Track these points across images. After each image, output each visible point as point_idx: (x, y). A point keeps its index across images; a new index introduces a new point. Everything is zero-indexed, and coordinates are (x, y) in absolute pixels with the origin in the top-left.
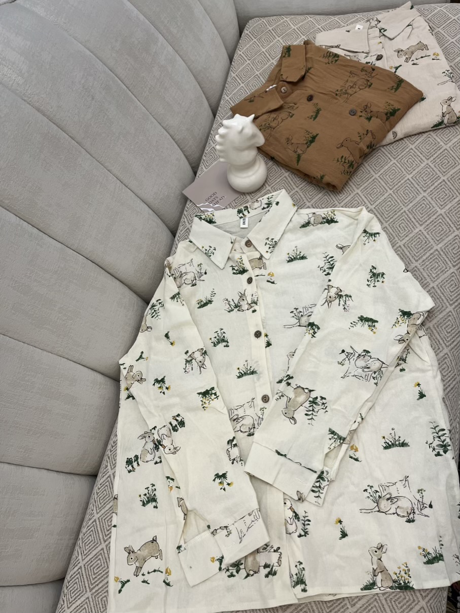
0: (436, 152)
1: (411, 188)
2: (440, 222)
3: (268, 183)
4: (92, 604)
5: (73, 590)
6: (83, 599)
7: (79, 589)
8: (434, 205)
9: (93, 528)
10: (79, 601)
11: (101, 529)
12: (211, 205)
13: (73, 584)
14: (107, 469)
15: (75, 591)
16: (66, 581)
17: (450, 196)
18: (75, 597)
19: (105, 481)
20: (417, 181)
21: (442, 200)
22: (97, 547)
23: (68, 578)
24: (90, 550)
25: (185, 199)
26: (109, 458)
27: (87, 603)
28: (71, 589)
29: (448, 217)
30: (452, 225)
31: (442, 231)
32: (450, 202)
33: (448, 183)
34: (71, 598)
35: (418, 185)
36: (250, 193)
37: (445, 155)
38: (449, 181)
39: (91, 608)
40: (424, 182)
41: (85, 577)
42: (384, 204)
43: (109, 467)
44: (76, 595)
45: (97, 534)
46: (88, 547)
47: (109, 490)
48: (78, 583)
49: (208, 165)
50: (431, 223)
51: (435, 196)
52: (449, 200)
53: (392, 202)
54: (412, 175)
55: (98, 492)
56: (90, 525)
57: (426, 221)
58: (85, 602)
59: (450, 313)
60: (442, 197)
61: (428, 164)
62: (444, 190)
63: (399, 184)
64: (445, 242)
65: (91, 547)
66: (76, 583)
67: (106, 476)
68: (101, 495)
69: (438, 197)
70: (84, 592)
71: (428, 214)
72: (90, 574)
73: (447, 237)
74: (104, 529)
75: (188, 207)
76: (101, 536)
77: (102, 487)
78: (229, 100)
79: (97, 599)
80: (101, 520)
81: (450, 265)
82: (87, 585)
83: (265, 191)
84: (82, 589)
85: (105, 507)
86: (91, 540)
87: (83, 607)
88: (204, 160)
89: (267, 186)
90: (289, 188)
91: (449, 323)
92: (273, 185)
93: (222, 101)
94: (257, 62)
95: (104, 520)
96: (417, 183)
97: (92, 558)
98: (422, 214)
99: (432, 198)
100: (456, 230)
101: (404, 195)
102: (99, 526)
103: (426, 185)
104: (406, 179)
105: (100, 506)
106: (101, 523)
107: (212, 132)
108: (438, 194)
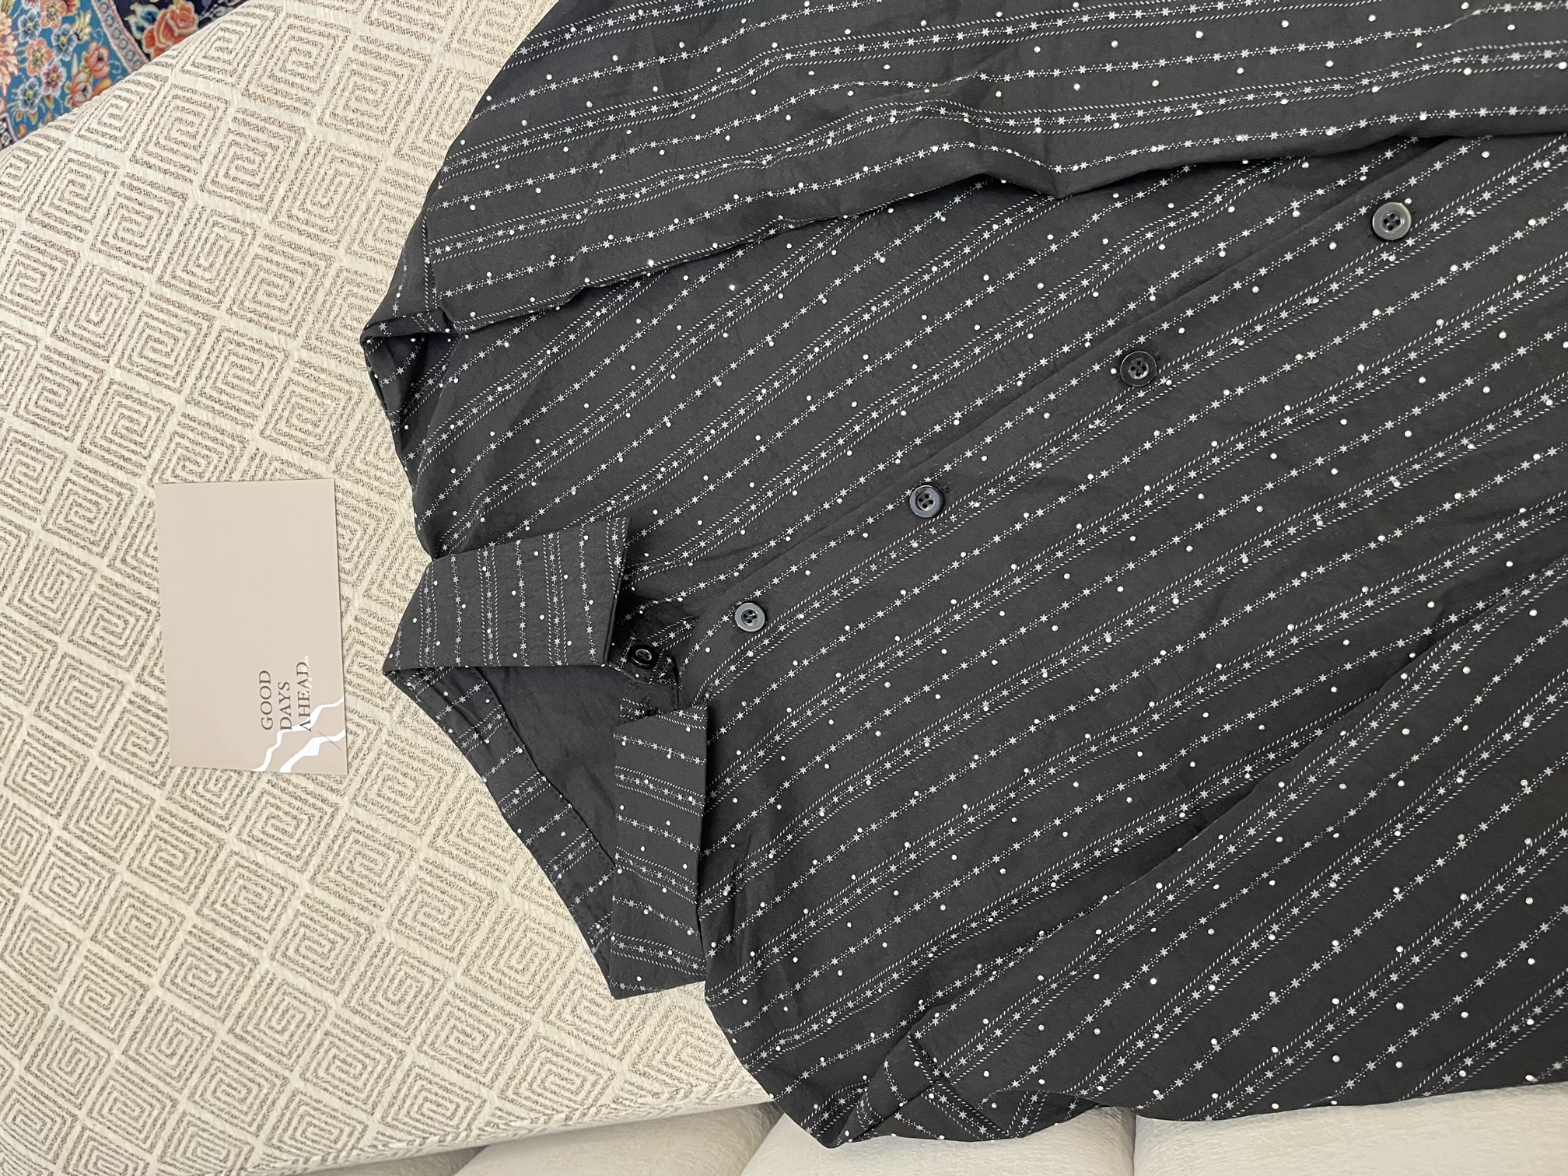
93: (394, 1145)
94: (174, 1061)
107: (554, 1125)
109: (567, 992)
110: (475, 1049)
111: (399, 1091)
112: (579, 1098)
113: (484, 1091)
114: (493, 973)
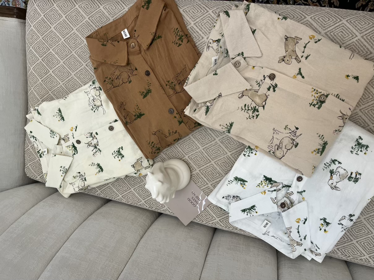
3: (181, 157)
12: (199, 202)
33: (197, 20)
36: (191, 172)
38: (195, 20)
51: (208, 30)
59: (312, 18)
60: (209, 25)
62: (203, 24)
69: (209, 28)
78: (101, 190)
83: (189, 160)
89: (184, 158)
90: (189, 141)
91: (320, 19)
92: (184, 154)
93: (101, 195)
107: (129, 203)
108: (206, 28)
109: (139, 187)
110: (121, 189)
111: (105, 189)
112: (134, 202)
114: (128, 180)
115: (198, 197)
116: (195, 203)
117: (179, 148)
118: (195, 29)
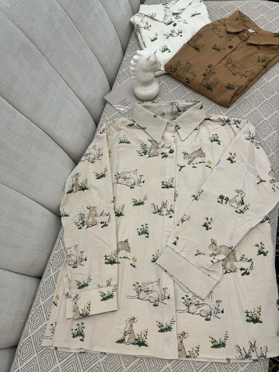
0: (262, 84)
1: (247, 104)
2: (265, 125)
3: (159, 95)
4: (38, 361)
5: (25, 353)
6: (31, 359)
7: (29, 352)
8: (262, 115)
9: (39, 311)
10: (28, 360)
11: (45, 312)
12: (123, 106)
13: (24, 348)
14: (50, 272)
15: (26, 353)
16: (19, 347)
17: (271, 110)
18: (26, 357)
19: (48, 280)
20: (251, 100)
21: (266, 112)
22: (42, 324)
23: (20, 344)
24: (37, 325)
25: (105, 102)
26: (51, 265)
27: (34, 361)
28: (23, 352)
29: (270, 122)
30: (272, 127)
31: (266, 130)
32: (271, 114)
33: (270, 103)
34: (23, 358)
35: (252, 102)
37: (267, 86)
38: (270, 101)
39: (37, 364)
40: (255, 101)
41: (33, 343)
42: (231, 112)
43: (51, 271)
44: (27, 356)
45: (42, 315)
46: (35, 324)
47: (51, 286)
48: (28, 348)
49: (120, 82)
50: (260, 125)
51: (262, 110)
52: (270, 112)
53: (237, 112)
54: (248, 97)
55: (43, 287)
56: (37, 309)
57: (257, 124)
58: (33, 360)
61: (257, 91)
62: (267, 106)
63: (241, 102)
64: (268, 137)
65: (38, 324)
66: (27, 348)
67: (49, 277)
68: (45, 289)
69: (264, 110)
70: (33, 354)
71: (258, 120)
72: (37, 342)
73: (269, 134)
74: (47, 312)
75: (107, 107)
76: (45, 316)
77: (46, 284)
78: (134, 44)
79: (41, 358)
80: (45, 306)
81: (272, 150)
82: (34, 349)
84: (31, 352)
85: (48, 297)
86: (38, 319)
87: (32, 364)
88: (118, 79)
89: (158, 97)
93: (130, 44)
95: (48, 305)
96: (251, 101)
97: (39, 331)
98: (254, 120)
99: (260, 111)
100: (274, 130)
101: (243, 108)
102: (43, 310)
103: (257, 103)
104: (245, 99)
105: (44, 296)
106: (45, 308)
107: (123, 62)
108: (264, 108)
112: (124, 65)
113: (130, 55)
115: (127, 105)
116: (122, 103)
117: (167, 93)
118: (263, 101)
